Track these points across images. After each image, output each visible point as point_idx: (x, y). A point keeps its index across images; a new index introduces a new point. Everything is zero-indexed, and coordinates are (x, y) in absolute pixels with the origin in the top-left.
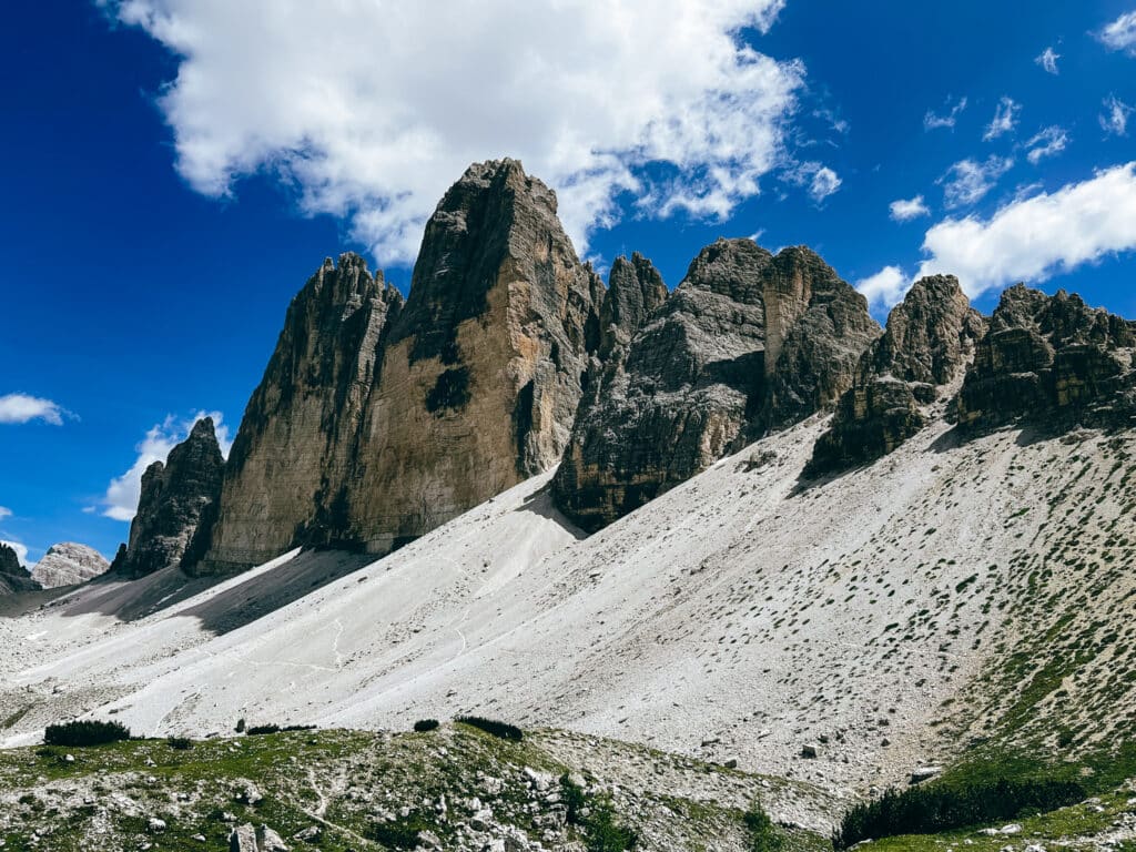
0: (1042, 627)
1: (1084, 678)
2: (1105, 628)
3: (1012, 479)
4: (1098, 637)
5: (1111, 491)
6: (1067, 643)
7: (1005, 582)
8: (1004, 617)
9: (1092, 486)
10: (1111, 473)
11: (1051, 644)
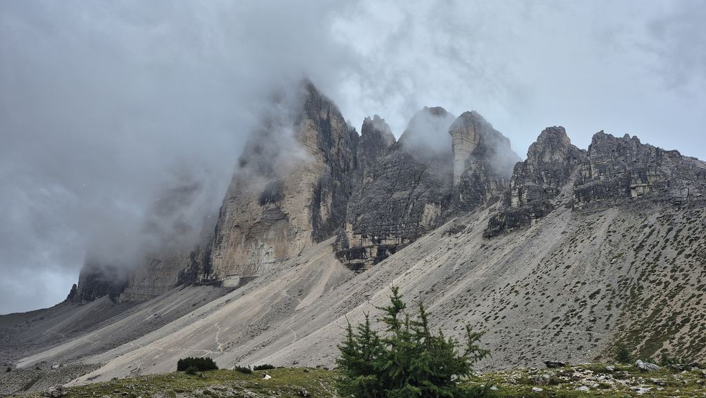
0: (644, 316)
1: (675, 342)
2: (681, 315)
3: (610, 238)
4: (679, 320)
5: (668, 243)
6: (660, 324)
7: (617, 293)
8: (621, 312)
9: (658, 240)
10: (667, 233)
11: (652, 325)
